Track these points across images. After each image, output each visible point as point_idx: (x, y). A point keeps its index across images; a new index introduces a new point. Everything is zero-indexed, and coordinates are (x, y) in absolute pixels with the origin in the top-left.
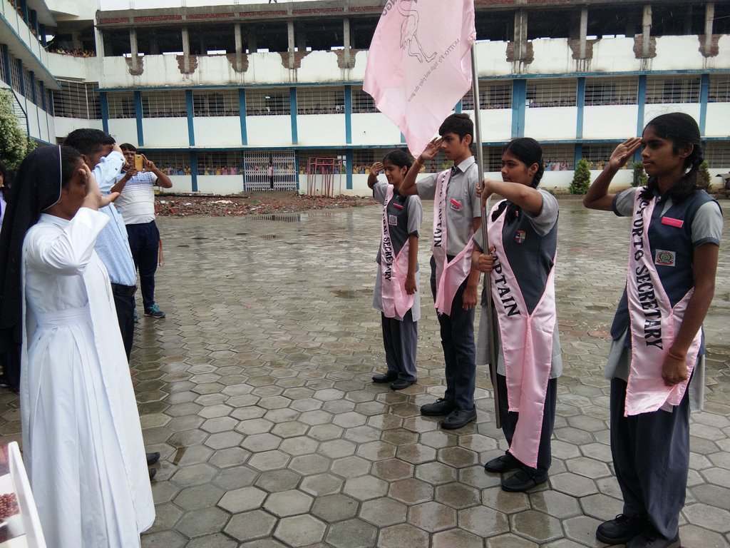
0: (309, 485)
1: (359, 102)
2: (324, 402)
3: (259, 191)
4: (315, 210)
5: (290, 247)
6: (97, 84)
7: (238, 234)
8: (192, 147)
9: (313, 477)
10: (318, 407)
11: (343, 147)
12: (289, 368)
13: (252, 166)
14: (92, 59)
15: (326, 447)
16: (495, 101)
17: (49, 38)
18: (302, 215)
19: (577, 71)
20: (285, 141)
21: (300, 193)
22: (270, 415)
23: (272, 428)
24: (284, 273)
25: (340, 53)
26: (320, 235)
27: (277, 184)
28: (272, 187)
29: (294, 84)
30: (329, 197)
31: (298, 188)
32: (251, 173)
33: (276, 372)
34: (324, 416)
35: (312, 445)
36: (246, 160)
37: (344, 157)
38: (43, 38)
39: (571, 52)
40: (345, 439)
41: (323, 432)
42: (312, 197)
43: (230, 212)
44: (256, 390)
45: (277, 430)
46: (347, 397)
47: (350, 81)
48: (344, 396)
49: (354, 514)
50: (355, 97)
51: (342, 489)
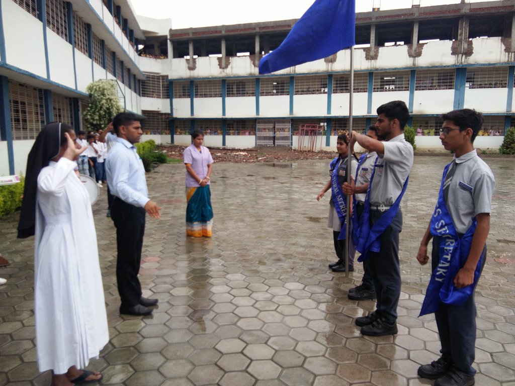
0: (275, 343)
1: (338, 85)
2: (290, 290)
3: (265, 146)
4: (302, 161)
5: (281, 185)
6: (167, 76)
7: (248, 175)
8: (224, 117)
9: (277, 338)
10: (286, 293)
11: (325, 117)
12: (271, 266)
13: (260, 130)
14: (165, 60)
15: (288, 320)
16: (441, 84)
17: (141, 47)
18: (293, 164)
19: (508, 61)
20: (284, 113)
21: (293, 148)
22: (254, 295)
23: (255, 303)
24: (275, 203)
26: (303, 178)
27: (278, 142)
28: (274, 143)
29: (293, 74)
30: (312, 152)
31: (292, 145)
32: (259, 134)
33: (261, 268)
34: (289, 300)
35: (278, 317)
36: (258, 126)
37: (326, 124)
38: (137, 48)
39: (504, 47)
40: (301, 316)
41: (287, 310)
42: (301, 151)
43: (245, 161)
44: (247, 278)
45: (257, 305)
46: (306, 289)
47: (332, 71)
48: (304, 288)
49: (301, 364)
50: (335, 82)
51: (295, 348)
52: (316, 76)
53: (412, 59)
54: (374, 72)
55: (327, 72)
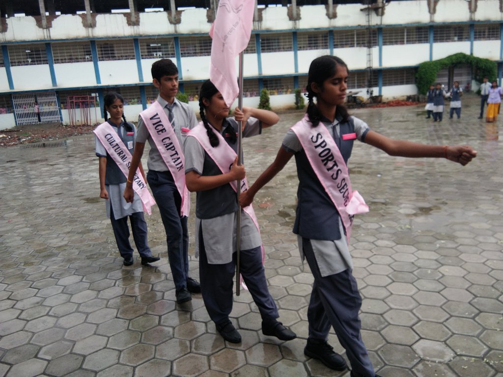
0: (45, 353)
1: (103, 52)
2: (65, 286)
3: (30, 125)
4: (76, 137)
5: (51, 168)
7: (8, 162)
9: (50, 346)
10: (60, 291)
11: (95, 87)
12: (40, 264)
13: (20, 106)
15: (63, 322)
18: (68, 141)
20: (47, 84)
21: (64, 123)
22: (19, 305)
23: (20, 314)
24: (43, 189)
25: (83, 16)
26: (78, 156)
27: (44, 119)
28: (40, 120)
29: (49, 41)
30: (88, 125)
31: (62, 120)
32: (20, 111)
33: (28, 270)
34: (64, 297)
35: (51, 321)
36: (15, 102)
37: (97, 94)
40: (79, 312)
41: (60, 310)
42: (74, 126)
43: (2, 144)
44: (10, 287)
45: (23, 316)
46: (84, 280)
47: (94, 38)
48: (82, 279)
49: (79, 366)
50: (100, 49)
51: (72, 350)
52: (76, 42)
53: (173, 26)
54: (139, 38)
55: (88, 38)
